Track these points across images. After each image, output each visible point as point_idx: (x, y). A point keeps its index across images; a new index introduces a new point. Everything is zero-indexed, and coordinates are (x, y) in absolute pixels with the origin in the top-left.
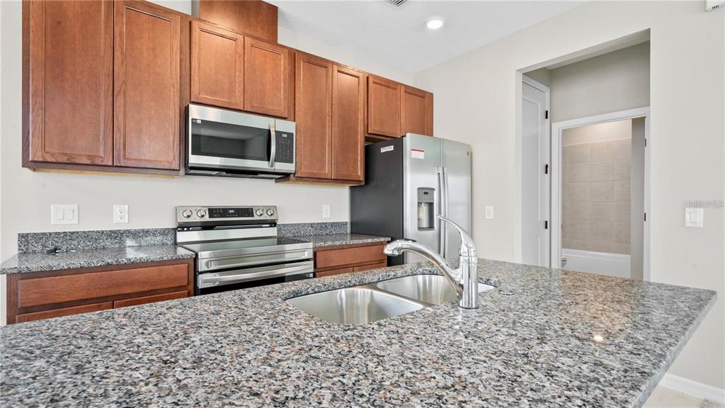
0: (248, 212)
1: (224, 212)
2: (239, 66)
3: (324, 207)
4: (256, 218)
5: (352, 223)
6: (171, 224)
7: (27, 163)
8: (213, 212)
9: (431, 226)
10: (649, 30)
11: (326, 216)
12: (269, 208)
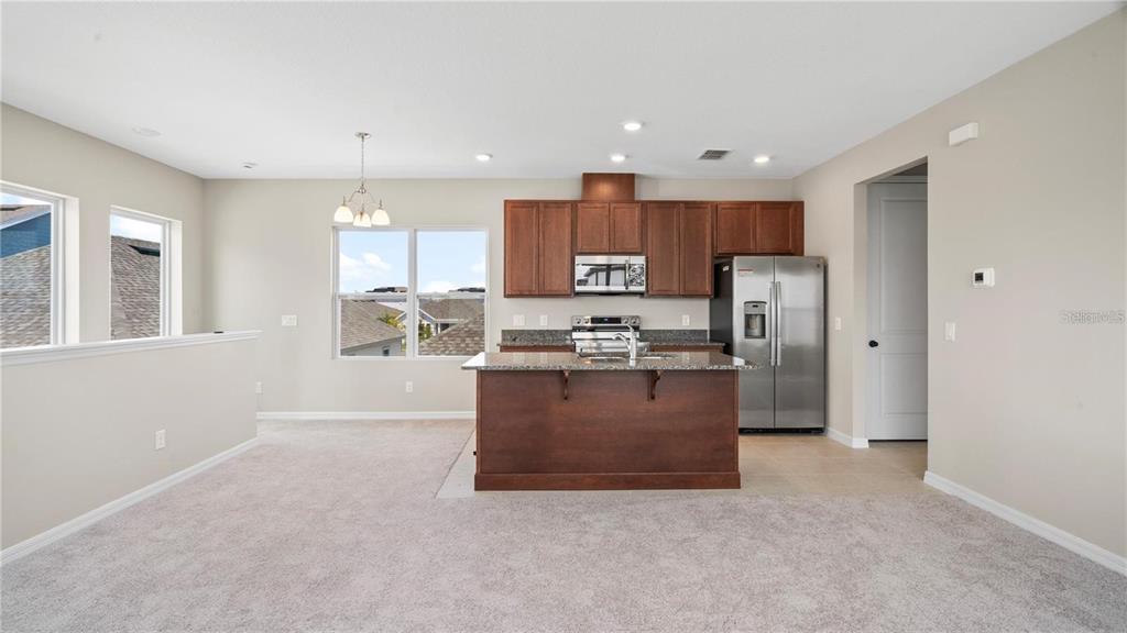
0: (618, 320)
1: (601, 320)
2: (606, 223)
3: (684, 317)
4: (623, 324)
5: (711, 331)
6: (570, 328)
7: (505, 296)
8: (594, 320)
9: (763, 335)
10: (926, 158)
11: (686, 323)
12: (632, 317)
